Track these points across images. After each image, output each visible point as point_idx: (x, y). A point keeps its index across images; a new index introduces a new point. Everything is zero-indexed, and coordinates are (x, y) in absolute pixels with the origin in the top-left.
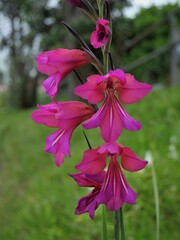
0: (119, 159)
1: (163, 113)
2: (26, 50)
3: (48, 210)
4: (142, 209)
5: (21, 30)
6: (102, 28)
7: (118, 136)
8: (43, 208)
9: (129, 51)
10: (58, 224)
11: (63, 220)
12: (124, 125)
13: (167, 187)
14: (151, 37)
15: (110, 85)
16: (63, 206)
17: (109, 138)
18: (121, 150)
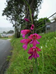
0: (36, 49)
1: (44, 39)
2: (18, 27)
3: (23, 57)
4: (40, 57)
5: (17, 23)
6: (33, 26)
7: (36, 45)
8: (22, 57)
9: (37, 27)
10: (24, 60)
11: (26, 59)
12: (37, 43)
13: (45, 53)
14: (41, 24)
15: (34, 36)
16: (25, 57)
17: (34, 45)
18: (36, 48)
